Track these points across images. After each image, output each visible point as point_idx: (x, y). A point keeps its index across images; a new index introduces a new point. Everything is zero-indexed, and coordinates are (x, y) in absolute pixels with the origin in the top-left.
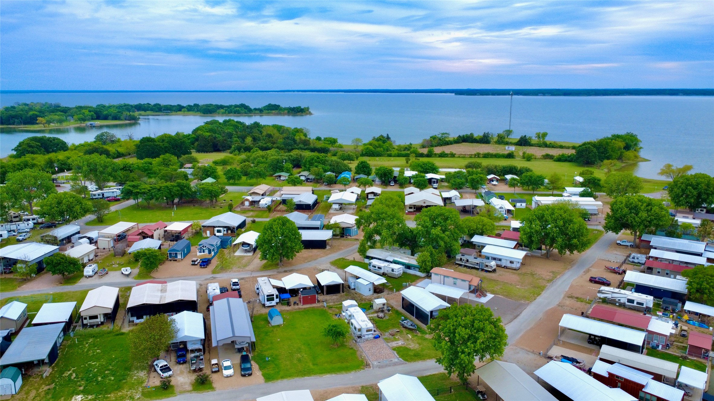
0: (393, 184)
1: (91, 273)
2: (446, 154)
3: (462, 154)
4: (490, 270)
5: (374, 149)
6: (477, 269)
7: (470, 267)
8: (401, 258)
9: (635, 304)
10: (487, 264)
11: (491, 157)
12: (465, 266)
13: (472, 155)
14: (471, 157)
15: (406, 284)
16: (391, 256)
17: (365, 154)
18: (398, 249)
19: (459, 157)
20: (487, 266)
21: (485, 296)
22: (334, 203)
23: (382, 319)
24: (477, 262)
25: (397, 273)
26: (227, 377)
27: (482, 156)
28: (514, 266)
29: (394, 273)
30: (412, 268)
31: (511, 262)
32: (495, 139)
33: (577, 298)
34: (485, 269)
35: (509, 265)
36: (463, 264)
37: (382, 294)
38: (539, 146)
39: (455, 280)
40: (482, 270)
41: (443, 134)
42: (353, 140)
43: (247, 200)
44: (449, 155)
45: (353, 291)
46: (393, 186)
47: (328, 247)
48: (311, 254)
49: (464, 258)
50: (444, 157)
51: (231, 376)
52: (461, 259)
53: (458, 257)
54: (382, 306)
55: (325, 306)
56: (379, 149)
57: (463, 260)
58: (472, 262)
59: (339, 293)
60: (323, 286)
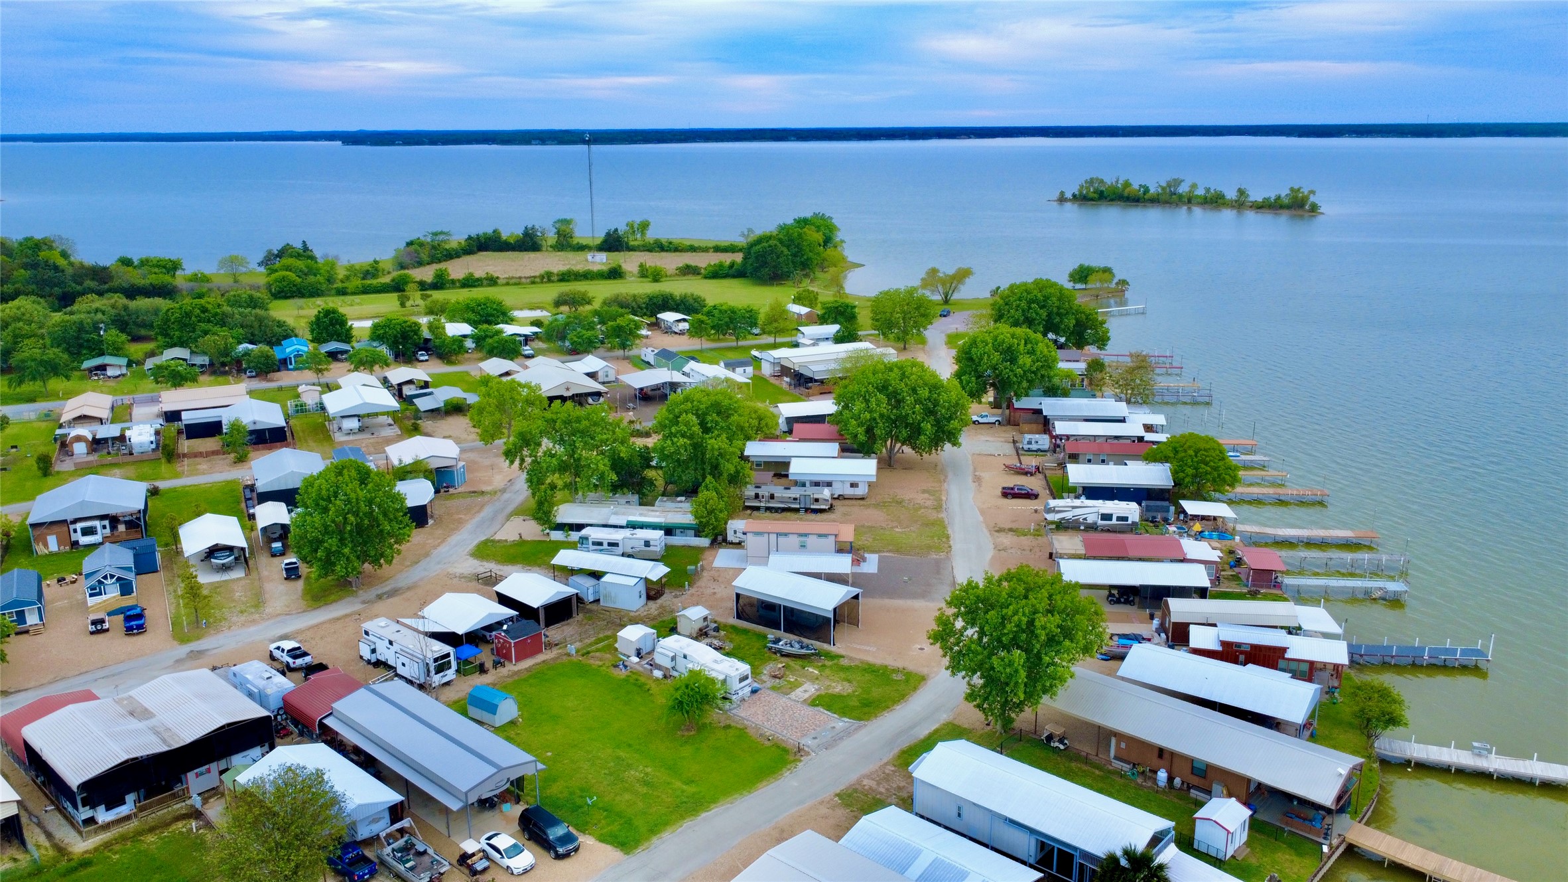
0: (426, 358)
2: (478, 280)
4: (823, 507)
5: (299, 280)
6: (797, 510)
7: (779, 508)
9: (1114, 521)
10: (816, 496)
12: (768, 509)
13: (535, 277)
14: (533, 283)
15: (695, 569)
16: (616, 513)
17: (279, 292)
19: (507, 284)
20: (817, 500)
21: (864, 559)
24: (794, 496)
25: (661, 548)
26: (526, 872)
28: (861, 491)
29: (651, 548)
30: (680, 531)
31: (853, 485)
32: (552, 238)
33: (1011, 530)
34: (812, 507)
35: (849, 491)
36: (763, 504)
37: (663, 598)
38: (650, 250)
39: (803, 539)
41: (435, 234)
43: (79, 439)
44: (485, 282)
45: (594, 607)
47: (430, 521)
49: (764, 491)
50: (475, 286)
51: (532, 867)
52: (757, 496)
53: (750, 491)
54: (703, 624)
55: (573, 652)
57: (763, 497)
58: (782, 497)
59: (572, 617)
60: (537, 609)
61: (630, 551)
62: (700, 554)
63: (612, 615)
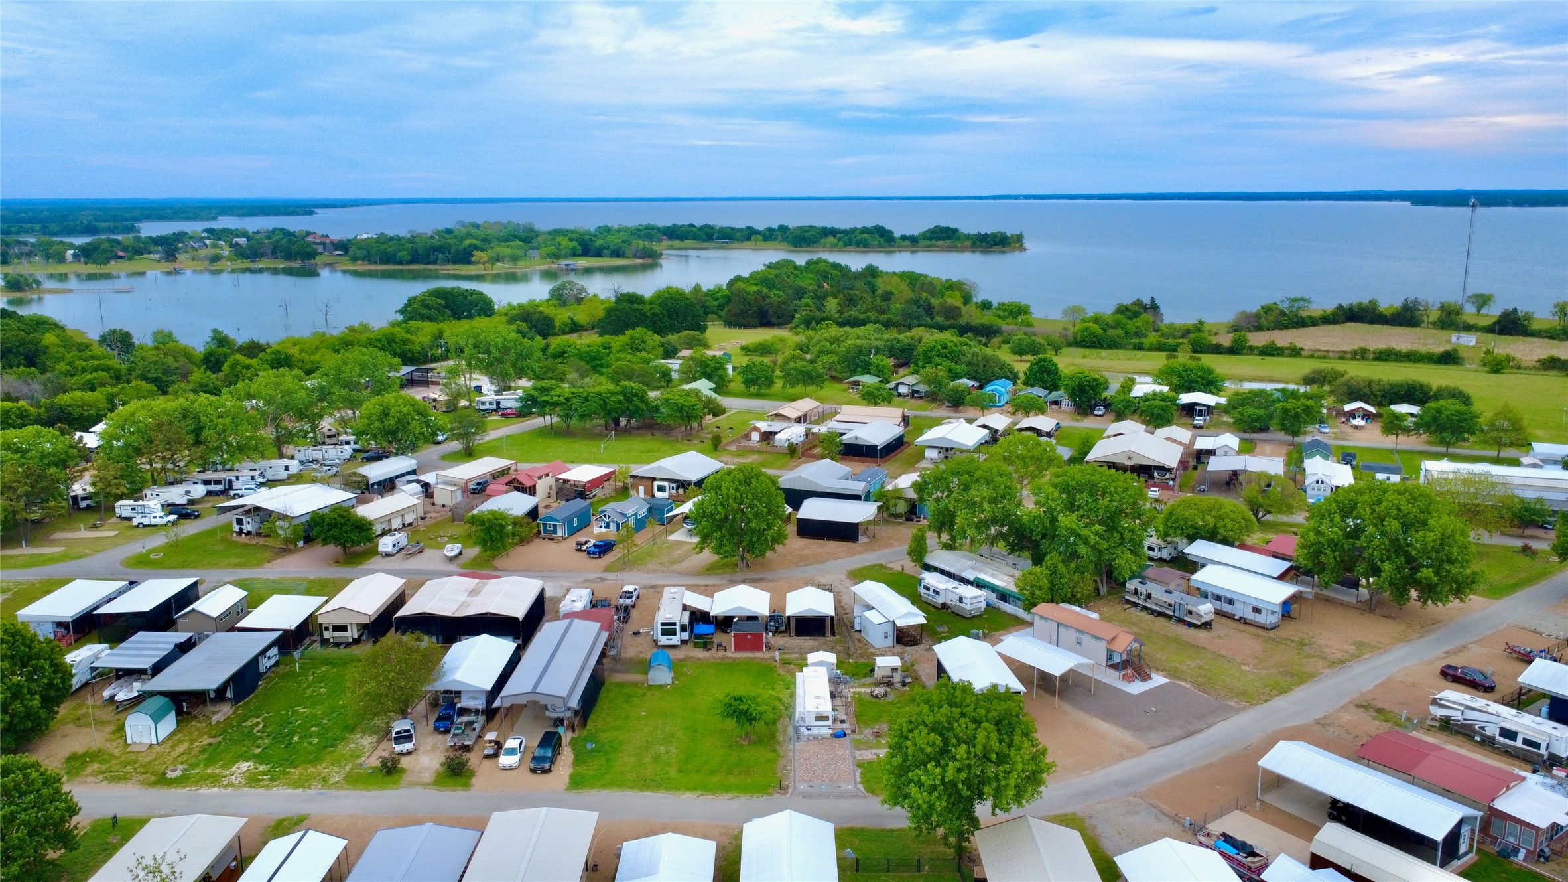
0: (1101, 413)
1: (390, 549)
2: (1279, 349)
3: (1320, 350)
4: (1196, 622)
5: (1101, 332)
6: (1170, 617)
7: (1155, 611)
8: (993, 576)
9: (1519, 743)
10: (1190, 608)
11: (1396, 360)
12: (1144, 608)
13: (1345, 352)
14: (1341, 358)
15: (978, 634)
16: (973, 568)
17: (1082, 341)
18: (1004, 556)
19: (1312, 356)
20: (1190, 612)
21: (1146, 678)
22: (929, 447)
23: (877, 700)
24: (1169, 601)
25: (968, 607)
26: (504, 769)
27: (1371, 356)
28: (1260, 619)
29: (963, 606)
30: (1011, 599)
31: (1257, 610)
32: (1435, 315)
33: (1380, 711)
34: (1185, 618)
35: (1250, 615)
36: (1140, 602)
37: (915, 648)
38: (1552, 338)
39: (1080, 636)
40: (1180, 621)
41: (1294, 300)
42: (1065, 311)
43: (756, 429)
44: (1286, 352)
45: (857, 636)
46: (1100, 416)
47: (862, 539)
48: (820, 550)
49: (1141, 588)
50: (1273, 355)
51: (511, 769)
52: (1136, 591)
53: (1131, 585)
54: (889, 673)
55: (777, 659)
56: (1111, 332)
57: (1141, 594)
58: (1158, 600)
59: (824, 635)
60: (789, 617)
61: (949, 602)
62: (1013, 626)
63: (858, 645)
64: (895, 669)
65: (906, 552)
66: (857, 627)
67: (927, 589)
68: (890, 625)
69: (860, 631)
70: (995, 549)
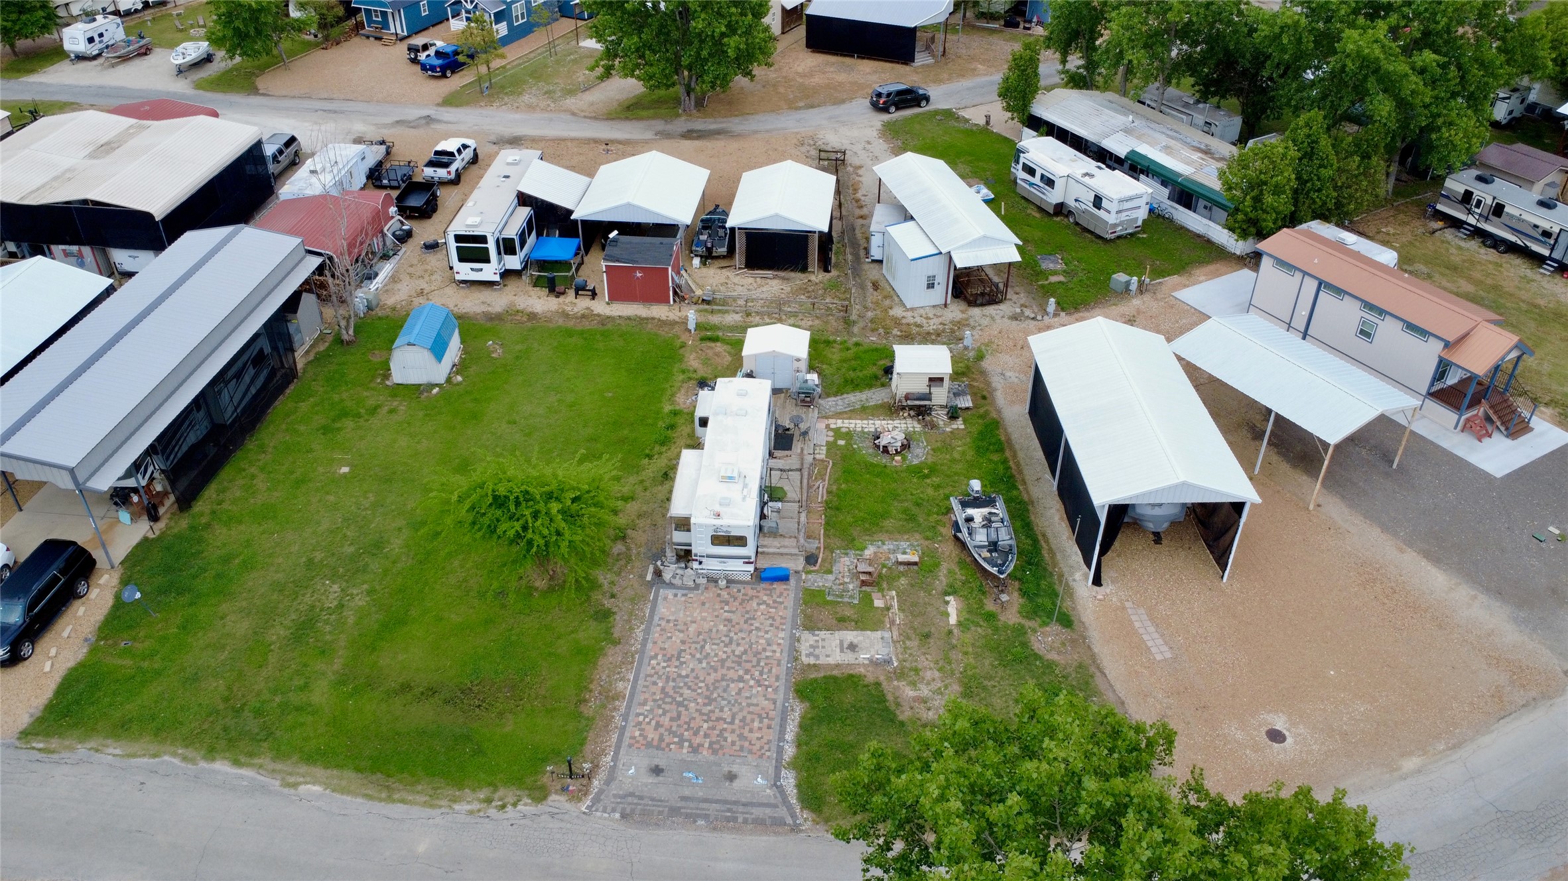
1: (82, 47)
6: (1539, 260)
7: (1504, 241)
8: (1167, 149)
15: (1128, 283)
16: (1127, 131)
18: (1187, 105)
23: (884, 460)
24: (1545, 225)
25: (1111, 219)
29: (1101, 214)
30: (1202, 203)
36: (1471, 220)
39: (1371, 317)
45: (874, 273)
47: (921, 59)
49: (1485, 194)
52: (1468, 196)
53: (1455, 185)
54: (921, 387)
55: (691, 325)
57: (1479, 203)
58: (1520, 220)
59: (804, 269)
60: (733, 230)
61: (1071, 203)
62: (1201, 262)
63: (872, 296)
64: (935, 381)
65: (995, 89)
66: (876, 253)
67: (1031, 171)
68: (941, 262)
69: (881, 262)
70: (1172, 91)
